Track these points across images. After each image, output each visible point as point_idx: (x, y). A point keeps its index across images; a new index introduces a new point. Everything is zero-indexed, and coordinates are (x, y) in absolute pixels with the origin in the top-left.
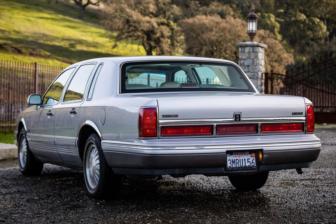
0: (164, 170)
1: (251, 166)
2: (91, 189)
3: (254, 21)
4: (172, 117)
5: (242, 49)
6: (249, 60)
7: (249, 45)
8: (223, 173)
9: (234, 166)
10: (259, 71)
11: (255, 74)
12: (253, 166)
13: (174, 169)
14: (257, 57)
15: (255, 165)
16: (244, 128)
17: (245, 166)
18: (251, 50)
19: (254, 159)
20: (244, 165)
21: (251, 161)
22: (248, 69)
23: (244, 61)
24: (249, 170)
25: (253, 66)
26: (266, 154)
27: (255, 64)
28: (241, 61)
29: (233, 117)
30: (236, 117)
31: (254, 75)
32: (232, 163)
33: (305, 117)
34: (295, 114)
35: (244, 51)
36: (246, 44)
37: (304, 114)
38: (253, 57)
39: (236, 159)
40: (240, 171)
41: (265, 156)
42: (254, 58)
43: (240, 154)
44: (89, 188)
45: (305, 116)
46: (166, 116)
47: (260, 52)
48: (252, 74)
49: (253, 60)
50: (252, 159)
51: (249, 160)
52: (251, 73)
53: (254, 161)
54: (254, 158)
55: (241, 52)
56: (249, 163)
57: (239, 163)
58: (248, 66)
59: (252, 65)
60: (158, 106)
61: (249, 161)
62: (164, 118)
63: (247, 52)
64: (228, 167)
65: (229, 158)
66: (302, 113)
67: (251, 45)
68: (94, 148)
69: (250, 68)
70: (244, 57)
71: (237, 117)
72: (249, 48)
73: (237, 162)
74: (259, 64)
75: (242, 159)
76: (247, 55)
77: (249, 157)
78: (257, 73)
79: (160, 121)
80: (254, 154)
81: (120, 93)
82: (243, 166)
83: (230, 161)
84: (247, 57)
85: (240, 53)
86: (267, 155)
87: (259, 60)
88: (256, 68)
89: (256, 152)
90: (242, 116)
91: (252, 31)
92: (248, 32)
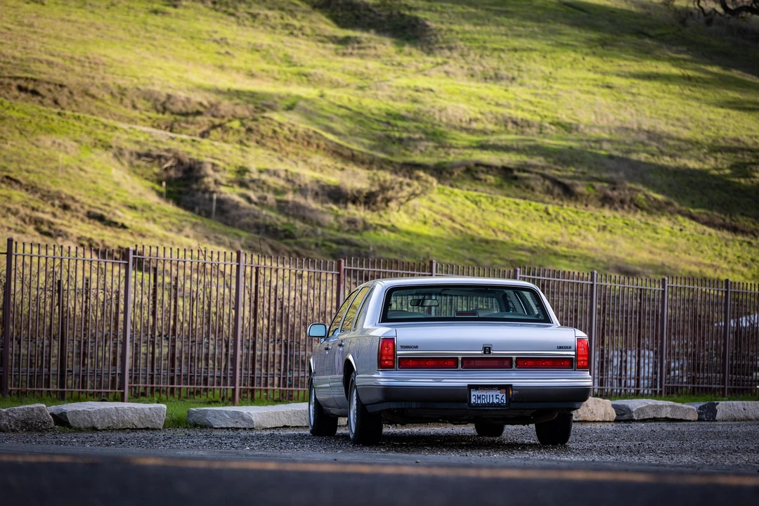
0: (400, 403)
1: (500, 403)
2: (353, 433)
4: (411, 348)
8: (466, 409)
9: (479, 402)
12: (503, 403)
13: (410, 403)
15: (505, 403)
16: (496, 363)
17: (493, 403)
20: (491, 401)
21: (500, 397)
24: (497, 407)
26: (516, 390)
29: (481, 350)
30: (485, 349)
32: (476, 399)
33: (575, 351)
34: (560, 348)
37: (573, 348)
40: (487, 408)
41: (514, 392)
43: (487, 390)
46: (404, 347)
50: (501, 395)
53: (504, 398)
54: (505, 394)
56: (498, 400)
57: (486, 400)
60: (396, 335)
61: (498, 397)
62: (402, 349)
64: (472, 403)
65: (473, 393)
66: (570, 347)
71: (487, 349)
75: (490, 395)
77: (499, 394)
79: (398, 352)
80: (504, 391)
81: (379, 322)
82: (490, 403)
83: (474, 397)
86: (516, 392)
89: (506, 388)
90: (493, 348)
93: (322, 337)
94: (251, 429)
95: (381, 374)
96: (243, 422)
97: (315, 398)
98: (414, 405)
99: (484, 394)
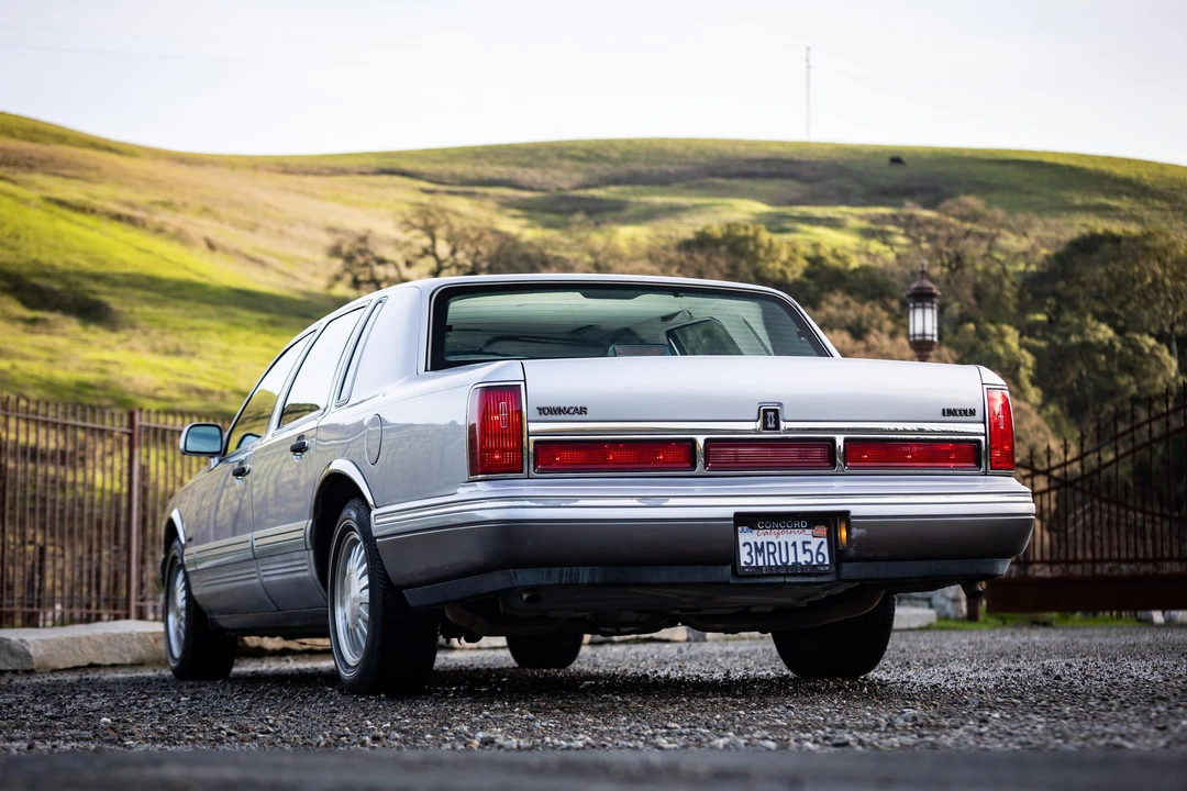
0: (545, 570)
1: (815, 563)
2: (348, 666)
3: (928, 304)
4: (568, 412)
8: (727, 583)
9: (761, 563)
12: (822, 564)
13: (574, 569)
15: (827, 562)
16: (793, 452)
17: (796, 564)
19: (822, 543)
20: (792, 560)
21: (813, 547)
24: (808, 575)
26: (859, 526)
29: (755, 417)
30: (765, 417)
32: (753, 554)
33: (984, 422)
34: (950, 412)
37: (979, 416)
39: (768, 543)
40: (781, 580)
41: (855, 531)
43: (780, 528)
44: (344, 665)
45: (982, 420)
46: (549, 412)
50: (816, 542)
51: (807, 547)
53: (824, 549)
54: (825, 540)
56: (808, 554)
57: (777, 555)
60: (525, 381)
61: (805, 548)
62: (543, 417)
64: (743, 564)
65: (746, 537)
66: (973, 413)
68: (355, 542)
71: (770, 415)
73: (771, 550)
75: (786, 543)
77: (810, 538)
79: (533, 427)
81: (426, 370)
82: (790, 564)
83: (747, 547)
86: (861, 531)
89: (829, 521)
90: (785, 413)
91: (924, 335)
92: (912, 339)
93: (212, 454)
94: (30, 672)
95: (482, 489)
96: (10, 659)
97: (189, 597)
98: (585, 575)
99: (772, 538)
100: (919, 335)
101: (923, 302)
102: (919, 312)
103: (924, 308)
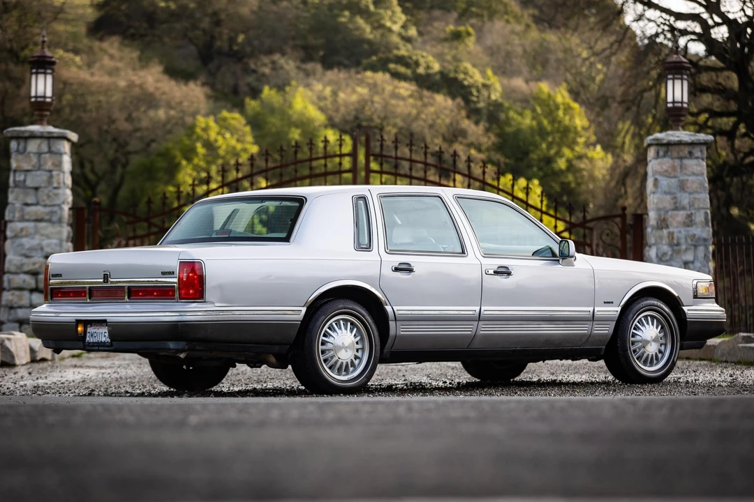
3: (49, 71)
5: (19, 144)
6: (39, 173)
7: (39, 134)
10: (63, 203)
11: (55, 209)
14: (59, 165)
18: (45, 148)
22: (36, 196)
23: (26, 176)
25: (50, 188)
27: (55, 185)
28: (17, 174)
31: (52, 213)
35: (25, 149)
36: (32, 132)
38: (49, 165)
42: (51, 168)
47: (65, 153)
48: (48, 209)
49: (48, 174)
52: (45, 206)
55: (17, 151)
58: (36, 189)
59: (45, 187)
63: (35, 153)
67: (45, 135)
69: (42, 194)
70: (26, 166)
72: (38, 141)
74: (64, 183)
76: (34, 160)
78: (61, 209)
84: (34, 166)
85: (13, 156)
87: (64, 172)
88: (57, 195)
91: (44, 97)
92: (33, 100)
100: (40, 97)
101: (46, 69)
102: (41, 77)
103: (45, 73)
